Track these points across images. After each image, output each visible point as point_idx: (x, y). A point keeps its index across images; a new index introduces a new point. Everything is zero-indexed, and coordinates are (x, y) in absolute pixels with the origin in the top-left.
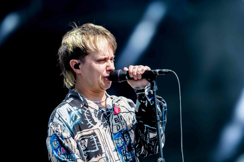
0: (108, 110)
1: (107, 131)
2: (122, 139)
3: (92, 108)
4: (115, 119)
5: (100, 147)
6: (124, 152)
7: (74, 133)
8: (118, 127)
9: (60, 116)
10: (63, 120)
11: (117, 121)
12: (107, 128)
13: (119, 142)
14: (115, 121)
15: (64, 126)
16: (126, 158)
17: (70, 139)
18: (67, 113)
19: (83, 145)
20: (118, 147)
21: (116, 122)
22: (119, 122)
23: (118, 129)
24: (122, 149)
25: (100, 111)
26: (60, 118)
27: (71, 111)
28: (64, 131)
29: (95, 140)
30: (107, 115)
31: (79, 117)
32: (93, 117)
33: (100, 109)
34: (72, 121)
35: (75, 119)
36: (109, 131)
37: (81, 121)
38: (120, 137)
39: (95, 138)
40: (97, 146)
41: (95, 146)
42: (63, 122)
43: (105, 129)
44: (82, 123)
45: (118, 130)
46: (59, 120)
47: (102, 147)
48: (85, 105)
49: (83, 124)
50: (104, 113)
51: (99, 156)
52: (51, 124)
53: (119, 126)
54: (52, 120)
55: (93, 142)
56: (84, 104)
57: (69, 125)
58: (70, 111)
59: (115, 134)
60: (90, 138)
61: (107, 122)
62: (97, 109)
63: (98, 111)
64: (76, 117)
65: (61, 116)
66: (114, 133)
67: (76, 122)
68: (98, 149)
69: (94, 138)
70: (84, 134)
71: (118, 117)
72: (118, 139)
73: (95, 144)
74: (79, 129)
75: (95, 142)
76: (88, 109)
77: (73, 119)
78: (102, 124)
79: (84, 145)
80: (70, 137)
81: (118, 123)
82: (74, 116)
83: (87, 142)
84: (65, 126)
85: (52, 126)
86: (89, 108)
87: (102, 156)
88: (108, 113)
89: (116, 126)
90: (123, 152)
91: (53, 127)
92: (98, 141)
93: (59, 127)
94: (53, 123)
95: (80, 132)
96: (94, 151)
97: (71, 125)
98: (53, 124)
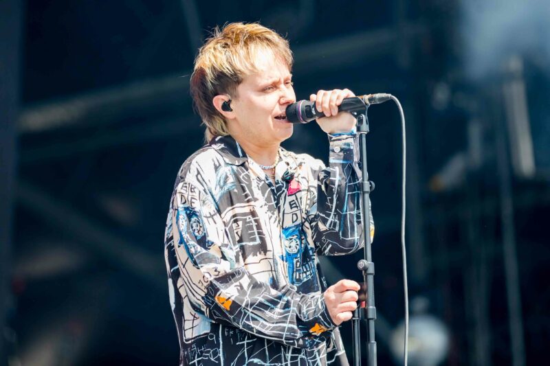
0: (278, 183)
1: (273, 219)
2: (298, 240)
3: (254, 172)
4: (290, 203)
5: (262, 239)
6: (298, 265)
7: (221, 208)
8: (294, 216)
9: (199, 173)
10: (204, 180)
11: (295, 205)
12: (273, 214)
13: (292, 244)
14: (291, 205)
15: (204, 194)
16: (300, 276)
17: (215, 217)
18: (214, 170)
19: (235, 231)
20: (288, 254)
21: (291, 208)
22: (297, 207)
23: (294, 220)
24: (296, 258)
25: (267, 182)
26: (199, 176)
27: (220, 165)
28: (204, 202)
29: (254, 224)
30: (277, 192)
31: (231, 179)
32: (253, 188)
33: (267, 180)
34: (218, 187)
35: (225, 182)
36: (277, 221)
37: (234, 187)
38: (296, 237)
39: (256, 221)
40: (257, 236)
41: (255, 235)
42: (205, 185)
43: (270, 214)
44: (236, 190)
45: (293, 222)
46: (198, 179)
47: (266, 239)
48: (243, 165)
49: (235, 193)
50: (273, 188)
51: (260, 253)
52: (181, 185)
53: (296, 214)
54: (182, 178)
55: (251, 228)
56: (241, 163)
57: (214, 193)
58: (218, 165)
59: (286, 229)
60: (246, 219)
61: (277, 204)
62: (263, 177)
63: (263, 182)
64: (227, 177)
65: (201, 172)
66: (284, 227)
67: (226, 188)
68: (258, 241)
69: (253, 221)
70: (238, 211)
71: (297, 199)
72: (291, 239)
73: (254, 233)
74: (230, 202)
75: (255, 228)
76: (246, 172)
77: (222, 184)
78: (266, 205)
79: (237, 233)
80: (214, 215)
81: (296, 209)
82: (224, 176)
83: (241, 226)
84: (206, 193)
85: (182, 191)
86: (249, 170)
87: (265, 255)
88: (279, 189)
89: (291, 214)
90: (296, 264)
91: (185, 192)
92: (259, 227)
93: (196, 195)
94: (186, 183)
95: (231, 208)
96: (251, 244)
97: (218, 193)
98: (186, 187)
